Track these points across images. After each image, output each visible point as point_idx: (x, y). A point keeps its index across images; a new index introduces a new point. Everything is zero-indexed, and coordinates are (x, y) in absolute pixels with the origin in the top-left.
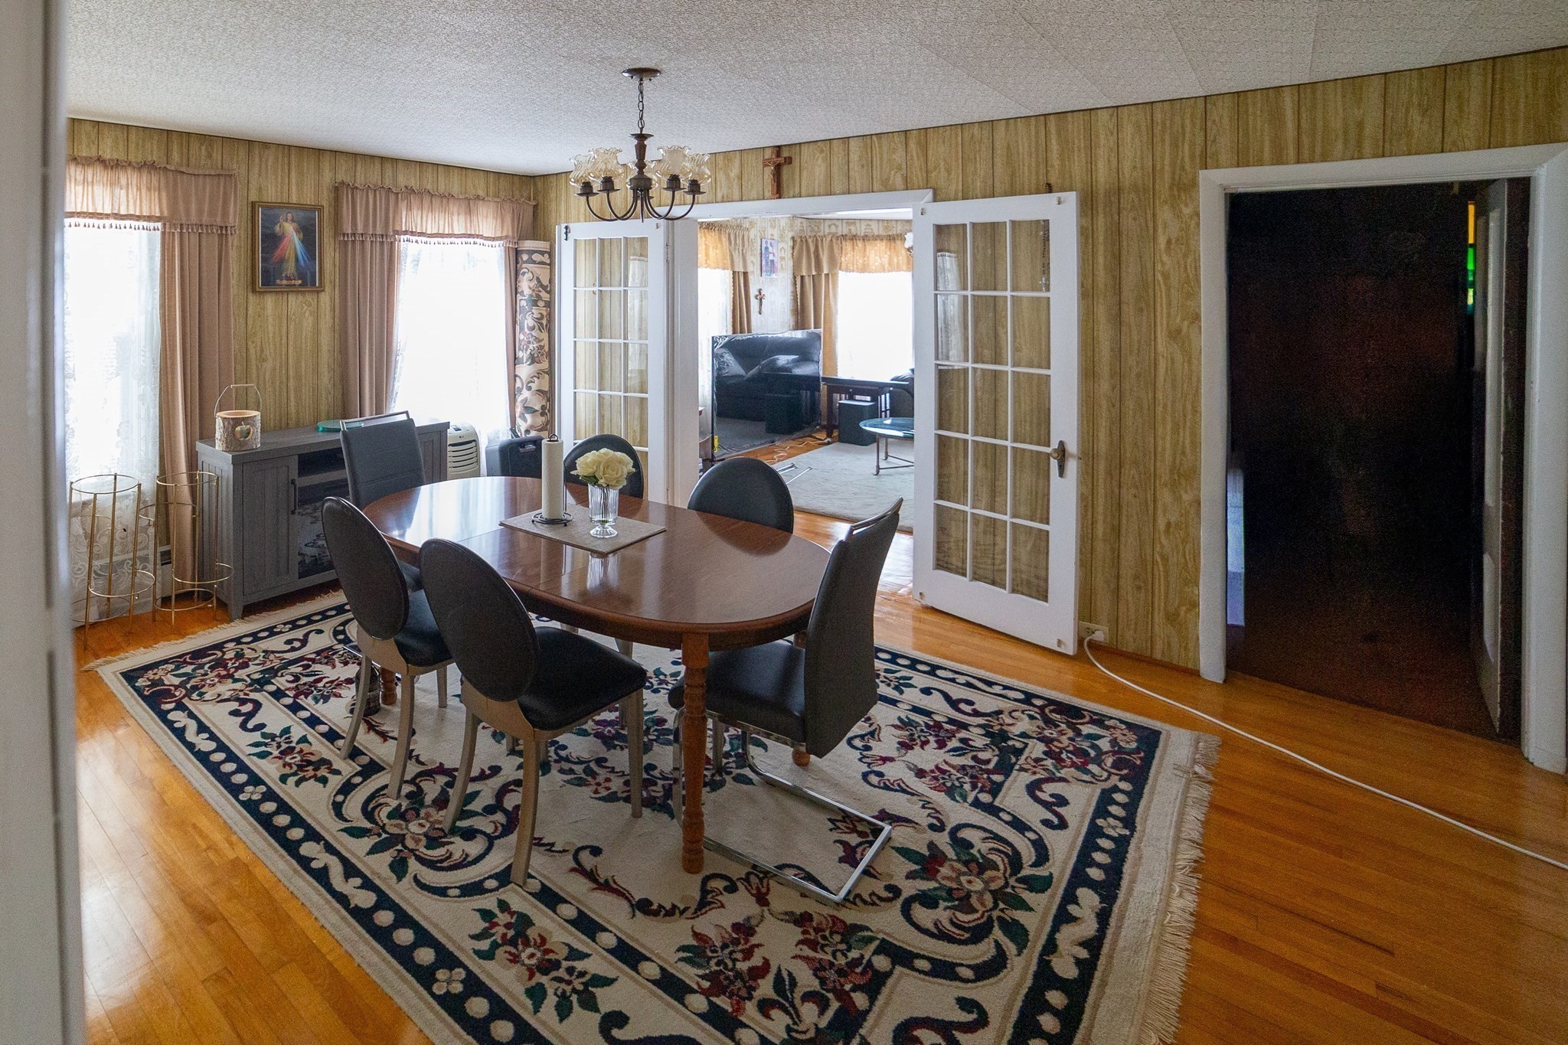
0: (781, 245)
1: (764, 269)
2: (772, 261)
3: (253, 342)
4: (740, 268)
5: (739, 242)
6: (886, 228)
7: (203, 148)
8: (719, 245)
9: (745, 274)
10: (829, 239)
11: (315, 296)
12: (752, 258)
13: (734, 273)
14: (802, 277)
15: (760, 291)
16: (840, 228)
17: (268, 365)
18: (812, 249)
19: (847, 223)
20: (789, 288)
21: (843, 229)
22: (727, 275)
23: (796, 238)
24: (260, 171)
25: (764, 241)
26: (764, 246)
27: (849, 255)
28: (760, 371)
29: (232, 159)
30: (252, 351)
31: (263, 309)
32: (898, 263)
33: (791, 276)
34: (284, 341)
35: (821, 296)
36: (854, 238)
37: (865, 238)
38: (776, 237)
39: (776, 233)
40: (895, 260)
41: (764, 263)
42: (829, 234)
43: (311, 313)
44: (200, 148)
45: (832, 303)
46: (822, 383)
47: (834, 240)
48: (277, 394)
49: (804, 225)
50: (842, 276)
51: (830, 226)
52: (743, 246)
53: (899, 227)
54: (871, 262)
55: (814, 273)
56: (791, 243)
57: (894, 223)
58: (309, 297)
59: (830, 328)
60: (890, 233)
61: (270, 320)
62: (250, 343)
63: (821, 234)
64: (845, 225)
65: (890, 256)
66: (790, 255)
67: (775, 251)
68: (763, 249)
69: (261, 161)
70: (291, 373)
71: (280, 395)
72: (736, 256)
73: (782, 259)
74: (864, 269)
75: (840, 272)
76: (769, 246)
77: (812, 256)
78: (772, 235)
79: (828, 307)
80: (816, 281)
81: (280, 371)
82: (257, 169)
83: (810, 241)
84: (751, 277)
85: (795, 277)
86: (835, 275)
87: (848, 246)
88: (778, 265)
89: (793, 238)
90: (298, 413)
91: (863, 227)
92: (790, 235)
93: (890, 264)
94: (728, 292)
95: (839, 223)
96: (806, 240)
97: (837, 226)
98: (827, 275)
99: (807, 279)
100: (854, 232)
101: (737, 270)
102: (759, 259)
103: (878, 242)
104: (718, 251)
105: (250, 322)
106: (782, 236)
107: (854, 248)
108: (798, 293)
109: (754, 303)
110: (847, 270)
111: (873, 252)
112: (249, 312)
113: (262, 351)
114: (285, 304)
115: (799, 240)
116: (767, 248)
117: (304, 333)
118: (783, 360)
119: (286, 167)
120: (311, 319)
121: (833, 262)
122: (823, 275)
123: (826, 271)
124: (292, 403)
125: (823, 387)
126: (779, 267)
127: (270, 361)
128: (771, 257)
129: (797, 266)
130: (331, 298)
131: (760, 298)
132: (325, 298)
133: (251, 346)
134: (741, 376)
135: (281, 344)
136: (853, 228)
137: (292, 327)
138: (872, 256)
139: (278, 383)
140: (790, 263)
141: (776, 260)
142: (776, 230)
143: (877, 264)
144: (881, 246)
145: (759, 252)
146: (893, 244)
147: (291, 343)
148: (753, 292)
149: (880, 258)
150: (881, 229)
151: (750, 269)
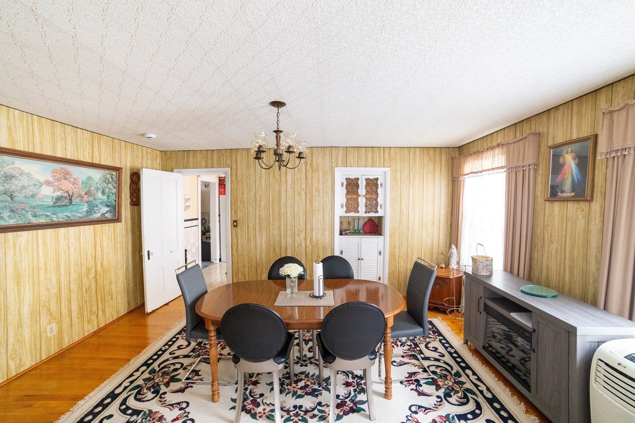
3: (547, 230)
7: (528, 126)
11: (587, 204)
17: (554, 246)
24: (554, 127)
29: (540, 126)
30: (546, 236)
31: (553, 211)
34: (564, 233)
43: (584, 217)
44: (527, 126)
48: (558, 265)
58: (582, 205)
61: (557, 218)
62: (545, 230)
69: (554, 119)
70: (567, 255)
71: (560, 268)
81: (561, 251)
82: (552, 125)
90: (570, 283)
105: (546, 219)
112: (546, 213)
113: (551, 236)
114: (566, 209)
117: (578, 230)
119: (570, 116)
120: (583, 221)
124: (567, 275)
127: (555, 243)
130: (601, 206)
132: (596, 206)
133: (546, 232)
135: (562, 235)
137: (569, 225)
139: (559, 258)
147: (568, 236)
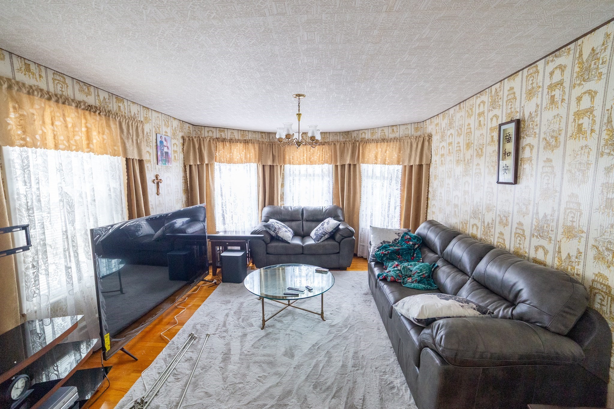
0: (174, 141)
1: (160, 158)
2: (167, 153)
4: (134, 155)
5: (133, 131)
6: (243, 135)
8: (107, 131)
9: (141, 162)
10: (208, 140)
12: (148, 149)
13: (127, 160)
14: (190, 166)
15: (157, 177)
16: (215, 134)
18: (197, 146)
19: (219, 130)
20: (181, 174)
21: (216, 134)
22: (120, 162)
23: (185, 137)
25: (159, 136)
26: (159, 139)
27: (221, 152)
28: (164, 232)
32: (250, 158)
33: (182, 165)
35: (204, 180)
36: (224, 140)
37: (231, 141)
38: (169, 134)
39: (169, 131)
40: (248, 156)
41: (159, 153)
42: (208, 136)
45: (211, 184)
46: (207, 240)
47: (211, 141)
49: (191, 129)
50: (216, 165)
51: (208, 132)
52: (137, 136)
53: (250, 136)
54: (235, 156)
55: (198, 163)
56: (181, 141)
57: (247, 132)
59: (211, 201)
60: (245, 139)
63: (203, 136)
64: (218, 131)
65: (245, 153)
66: (181, 150)
67: (168, 145)
68: (158, 143)
72: (129, 144)
73: (175, 152)
74: (230, 161)
75: (215, 163)
76: (163, 140)
77: (197, 151)
78: (166, 132)
79: (208, 186)
80: (200, 169)
83: (195, 140)
84: (146, 165)
85: (185, 166)
86: (212, 165)
87: (220, 145)
88: (172, 155)
89: (183, 138)
91: (229, 134)
92: (181, 134)
93: (246, 158)
94: (122, 178)
95: (214, 130)
96: (193, 140)
97: (213, 132)
98: (207, 165)
99: (194, 167)
100: (223, 136)
101: (130, 157)
102: (155, 150)
103: (239, 144)
104: (105, 137)
106: (174, 134)
107: (224, 147)
108: (188, 177)
109: (151, 187)
110: (220, 162)
111: (236, 150)
115: (187, 139)
116: (161, 142)
118: (179, 222)
121: (211, 156)
122: (205, 165)
123: (206, 162)
125: (209, 244)
126: (173, 158)
128: (166, 150)
129: (186, 159)
131: (158, 182)
134: (151, 235)
136: (223, 134)
138: (235, 153)
140: (181, 156)
141: (169, 152)
142: (169, 128)
143: (238, 158)
144: (240, 146)
145: (154, 144)
146: (247, 146)
148: (150, 176)
149: (240, 154)
150: (240, 136)
151: (145, 157)
